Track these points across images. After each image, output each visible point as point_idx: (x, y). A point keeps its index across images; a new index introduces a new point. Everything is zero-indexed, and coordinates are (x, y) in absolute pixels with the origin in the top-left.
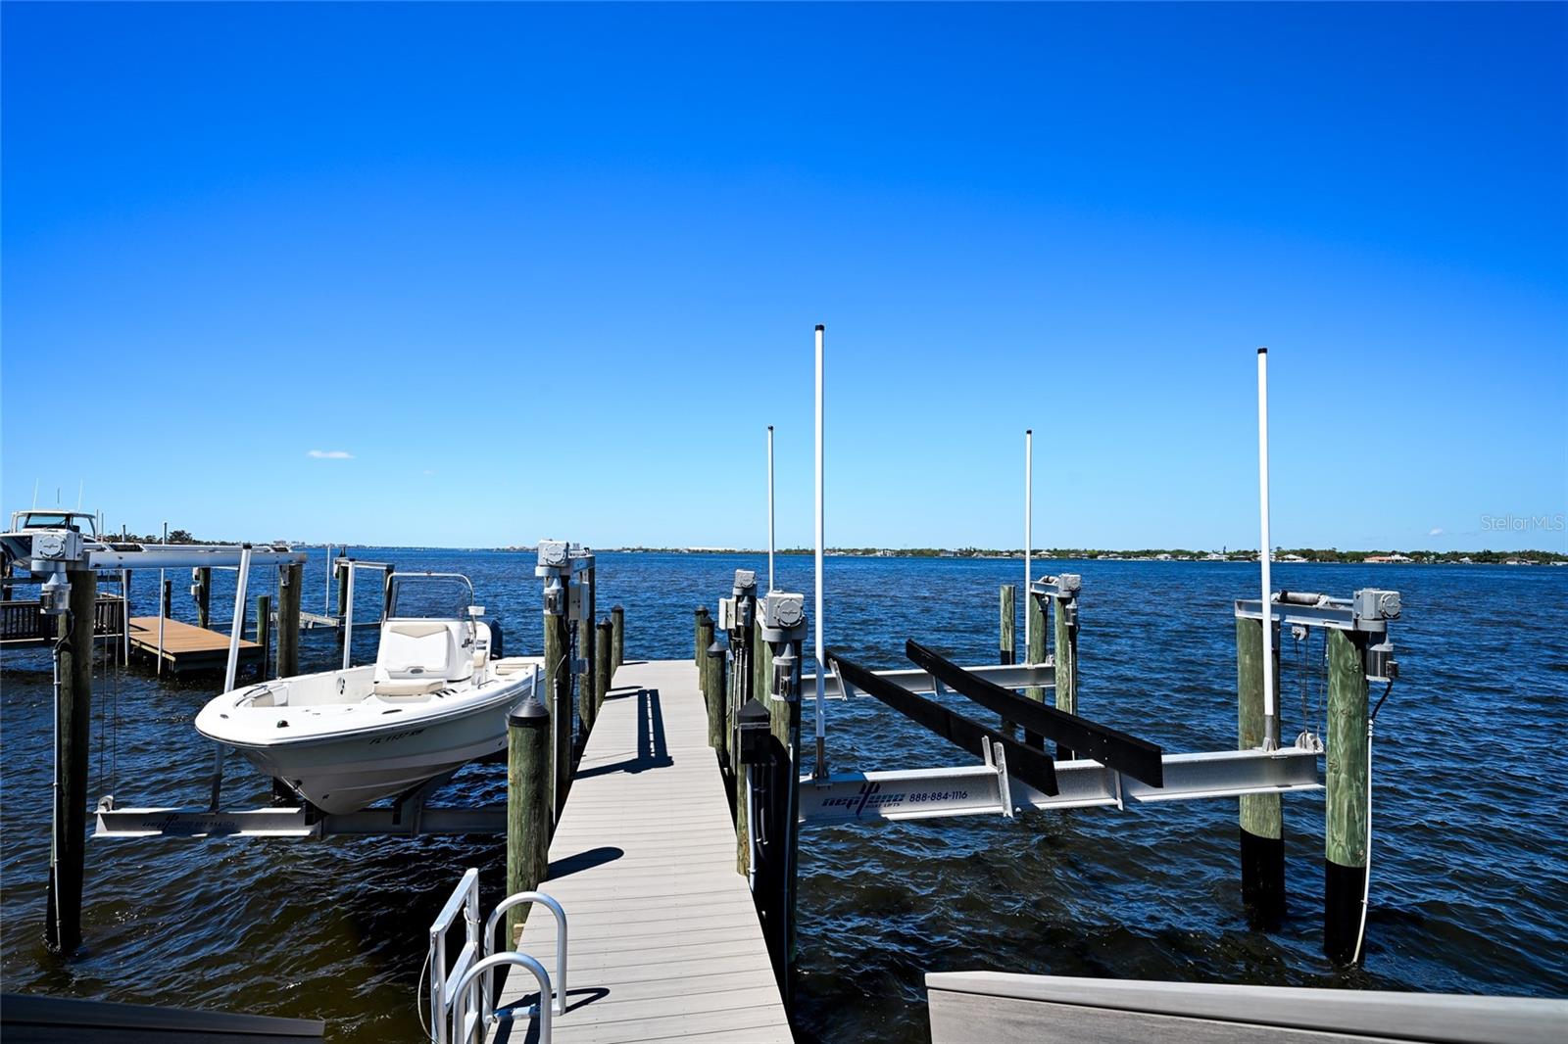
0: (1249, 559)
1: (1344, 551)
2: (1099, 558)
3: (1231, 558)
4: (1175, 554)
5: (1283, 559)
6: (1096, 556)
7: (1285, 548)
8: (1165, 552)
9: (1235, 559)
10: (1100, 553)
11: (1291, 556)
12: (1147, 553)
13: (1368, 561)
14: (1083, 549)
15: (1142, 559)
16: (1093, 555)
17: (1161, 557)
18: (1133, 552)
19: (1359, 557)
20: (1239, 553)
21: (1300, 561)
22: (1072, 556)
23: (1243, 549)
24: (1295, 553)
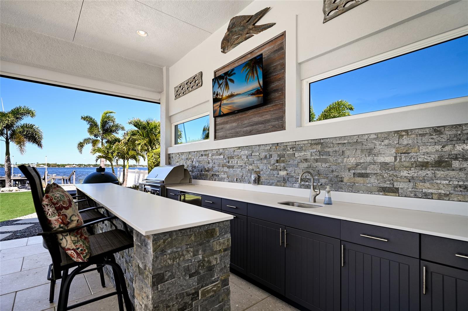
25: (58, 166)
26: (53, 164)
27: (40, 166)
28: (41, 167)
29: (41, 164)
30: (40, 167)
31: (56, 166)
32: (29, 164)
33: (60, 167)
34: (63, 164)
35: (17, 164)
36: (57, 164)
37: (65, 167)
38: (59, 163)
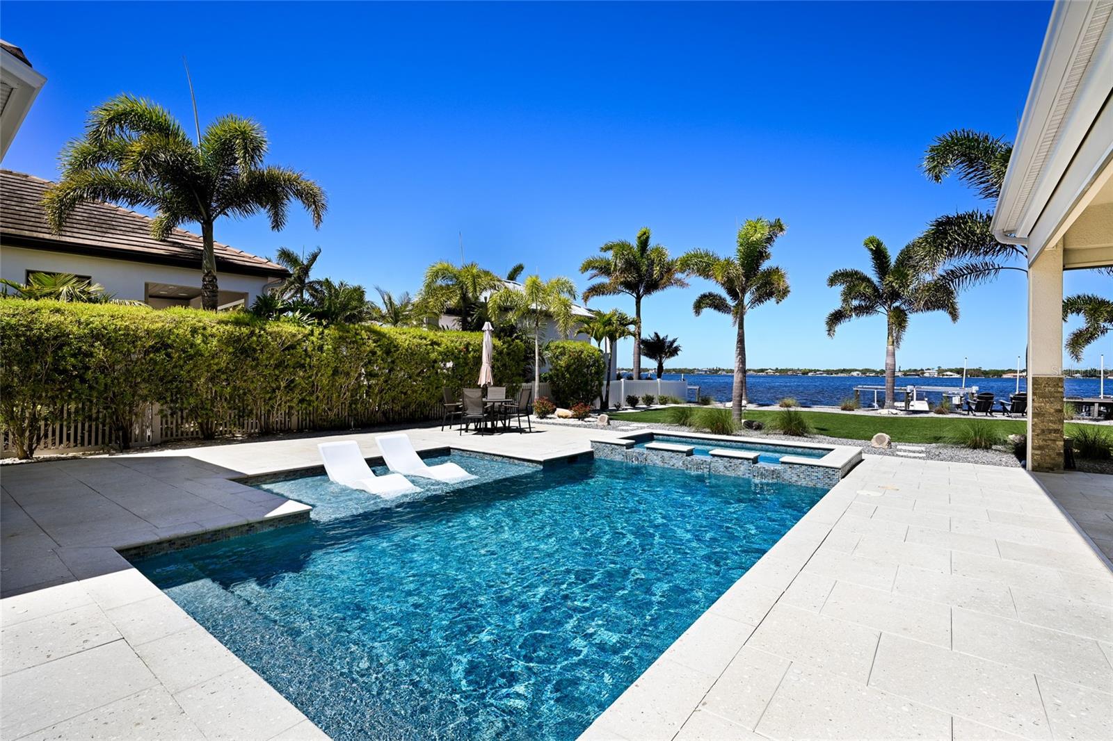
0: (918, 375)
1: (987, 370)
2: (810, 374)
3: (905, 375)
4: (864, 371)
5: (944, 375)
6: (807, 373)
7: (943, 368)
8: (856, 370)
9: (908, 375)
10: (810, 371)
11: (949, 373)
12: (844, 371)
13: (1005, 376)
14: (796, 368)
15: (840, 375)
16: (805, 373)
17: (855, 374)
18: (833, 370)
19: (998, 374)
20: (910, 370)
21: (956, 376)
22: (789, 373)
23: (913, 368)
24: (951, 370)
25: (986, 373)
26: (974, 369)
27: (945, 373)
28: (947, 375)
29: (946, 371)
30: (946, 377)
31: (980, 374)
32: (922, 370)
33: (989, 377)
34: (997, 370)
35: (901, 370)
36: (983, 369)
37: (1001, 376)
38: (985, 368)
